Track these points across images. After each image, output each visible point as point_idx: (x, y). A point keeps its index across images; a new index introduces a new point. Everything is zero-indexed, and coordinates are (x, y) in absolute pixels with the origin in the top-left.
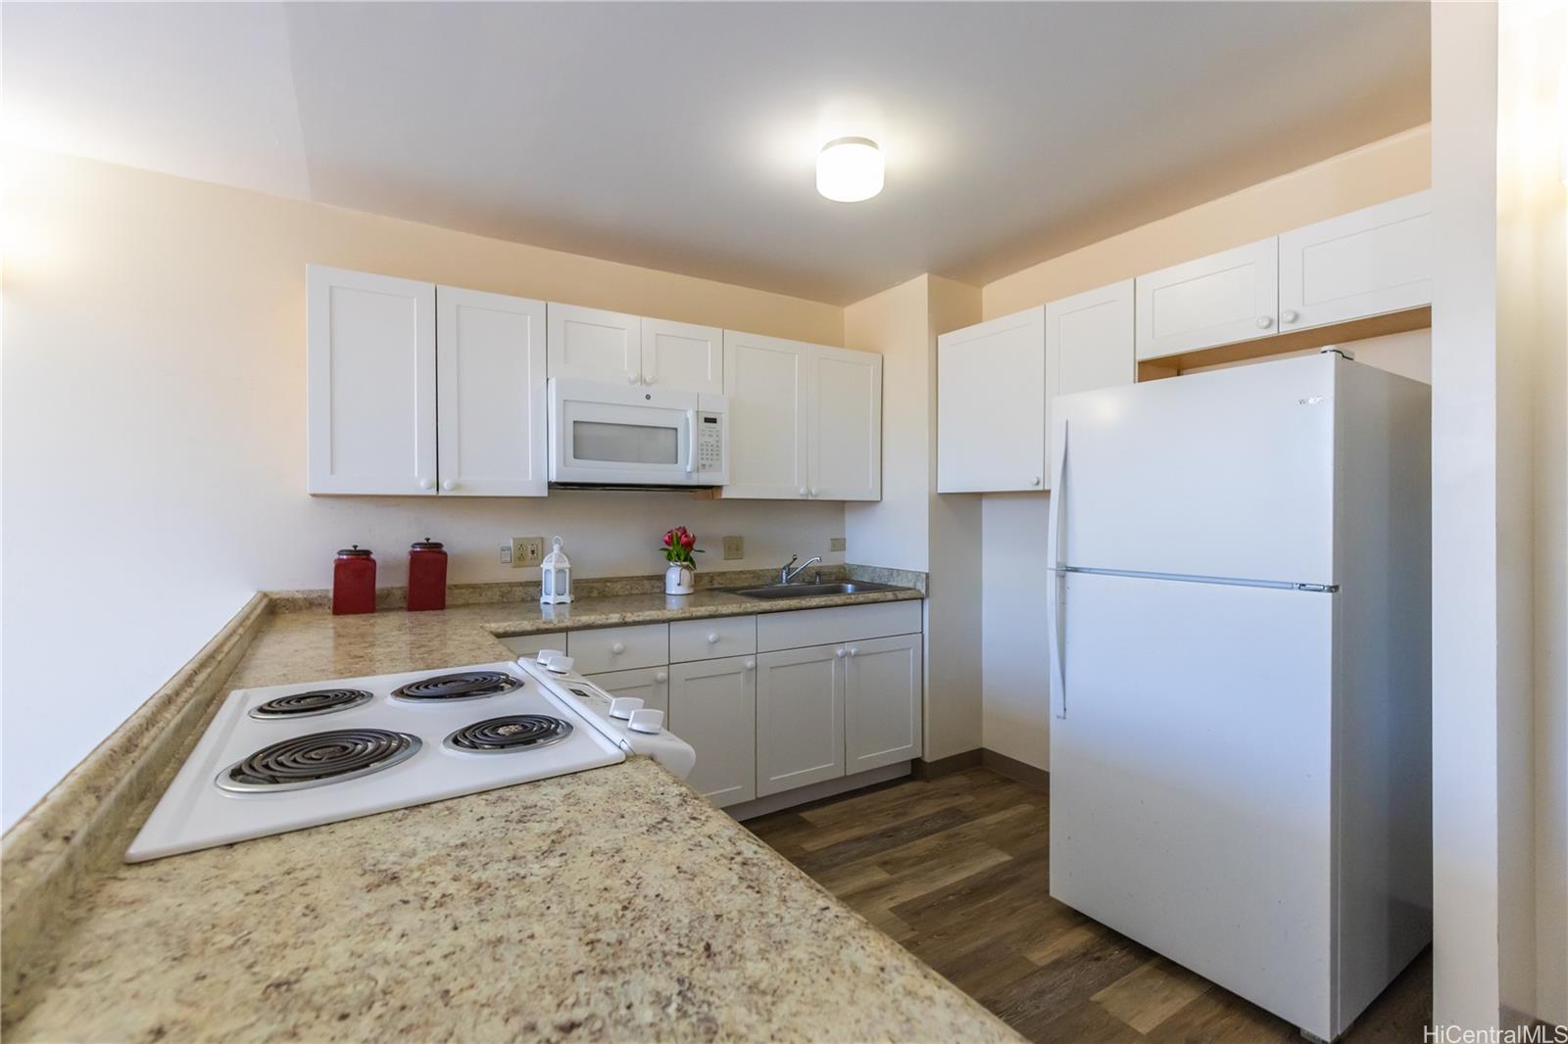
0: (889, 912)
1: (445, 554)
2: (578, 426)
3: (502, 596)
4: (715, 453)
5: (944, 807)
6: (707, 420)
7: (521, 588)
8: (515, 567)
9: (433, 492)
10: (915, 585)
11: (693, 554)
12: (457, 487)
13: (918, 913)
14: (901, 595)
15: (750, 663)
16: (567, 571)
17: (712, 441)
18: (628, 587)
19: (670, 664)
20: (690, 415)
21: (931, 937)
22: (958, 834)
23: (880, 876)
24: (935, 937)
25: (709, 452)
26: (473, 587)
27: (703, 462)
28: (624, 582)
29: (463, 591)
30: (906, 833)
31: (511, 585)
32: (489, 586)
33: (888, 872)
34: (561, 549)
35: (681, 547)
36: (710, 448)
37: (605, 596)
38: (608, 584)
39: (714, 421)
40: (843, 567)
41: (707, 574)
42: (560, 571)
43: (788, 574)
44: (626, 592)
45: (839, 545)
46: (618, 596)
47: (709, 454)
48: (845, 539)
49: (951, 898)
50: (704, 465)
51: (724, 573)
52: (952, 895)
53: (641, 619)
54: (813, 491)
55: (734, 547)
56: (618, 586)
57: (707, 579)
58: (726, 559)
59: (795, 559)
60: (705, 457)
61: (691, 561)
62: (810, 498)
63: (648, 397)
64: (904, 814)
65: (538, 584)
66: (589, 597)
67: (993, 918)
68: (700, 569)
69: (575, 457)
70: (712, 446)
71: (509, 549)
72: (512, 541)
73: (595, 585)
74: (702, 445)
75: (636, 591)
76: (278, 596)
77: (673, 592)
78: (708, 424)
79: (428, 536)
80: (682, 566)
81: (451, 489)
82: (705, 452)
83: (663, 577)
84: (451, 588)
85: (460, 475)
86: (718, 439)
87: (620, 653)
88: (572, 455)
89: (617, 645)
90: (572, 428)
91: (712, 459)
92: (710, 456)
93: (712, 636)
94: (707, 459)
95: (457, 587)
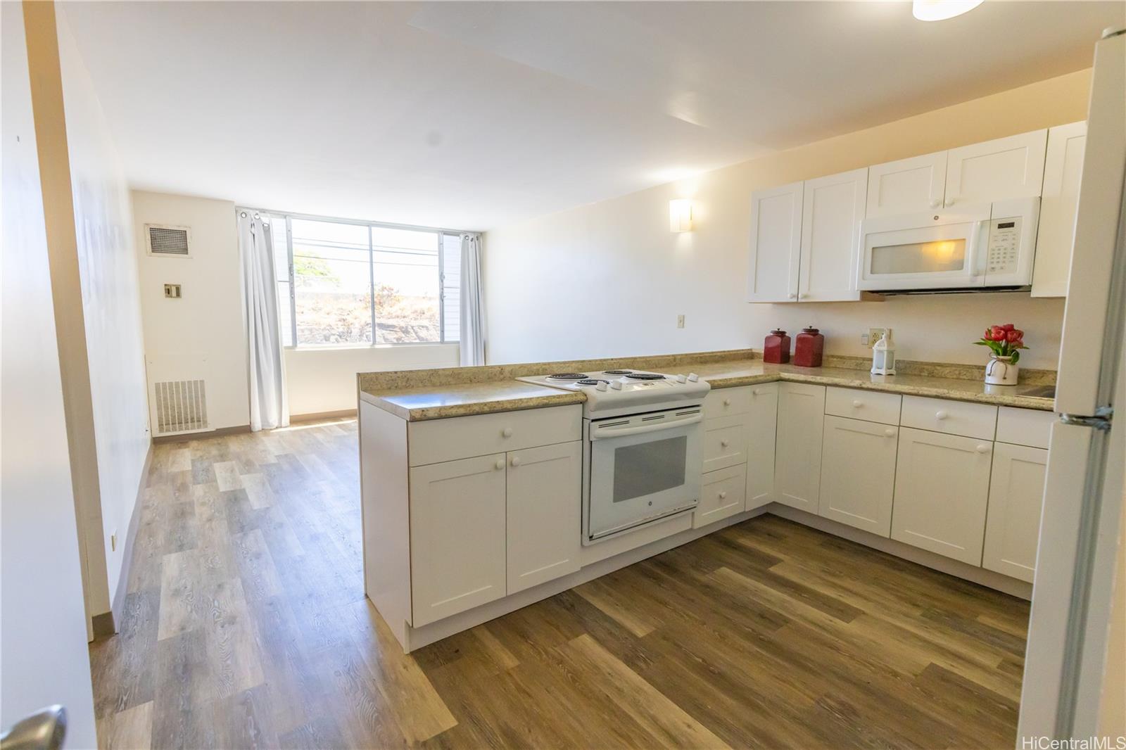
0: (928, 662)
1: (822, 337)
2: (875, 250)
4: (1008, 256)
6: (1002, 226)
8: (864, 348)
9: (795, 300)
11: (1019, 351)
12: (805, 297)
17: (1007, 244)
18: (957, 372)
19: (900, 426)
25: (1002, 256)
26: (842, 358)
27: (992, 265)
28: (954, 368)
29: (835, 359)
31: (862, 359)
32: (851, 358)
36: (1002, 251)
37: (933, 376)
38: (938, 368)
39: (1010, 225)
44: (955, 377)
46: (946, 378)
50: (993, 268)
53: (874, 387)
56: (947, 370)
60: (995, 260)
61: (1016, 356)
63: (937, 217)
65: (871, 362)
66: (920, 375)
68: (1025, 364)
69: (872, 273)
70: (1005, 249)
71: (866, 336)
72: (869, 330)
73: (925, 367)
74: (994, 250)
75: (965, 377)
76: (757, 351)
77: (989, 382)
78: (1001, 229)
79: (811, 325)
80: (1002, 361)
81: (802, 298)
82: (996, 256)
83: (984, 368)
84: (828, 356)
85: (809, 289)
86: (1013, 242)
87: (860, 407)
88: (869, 272)
89: (857, 402)
90: (871, 253)
91: (1004, 262)
92: (1001, 259)
93: (939, 413)
94: (998, 262)
95: (833, 356)
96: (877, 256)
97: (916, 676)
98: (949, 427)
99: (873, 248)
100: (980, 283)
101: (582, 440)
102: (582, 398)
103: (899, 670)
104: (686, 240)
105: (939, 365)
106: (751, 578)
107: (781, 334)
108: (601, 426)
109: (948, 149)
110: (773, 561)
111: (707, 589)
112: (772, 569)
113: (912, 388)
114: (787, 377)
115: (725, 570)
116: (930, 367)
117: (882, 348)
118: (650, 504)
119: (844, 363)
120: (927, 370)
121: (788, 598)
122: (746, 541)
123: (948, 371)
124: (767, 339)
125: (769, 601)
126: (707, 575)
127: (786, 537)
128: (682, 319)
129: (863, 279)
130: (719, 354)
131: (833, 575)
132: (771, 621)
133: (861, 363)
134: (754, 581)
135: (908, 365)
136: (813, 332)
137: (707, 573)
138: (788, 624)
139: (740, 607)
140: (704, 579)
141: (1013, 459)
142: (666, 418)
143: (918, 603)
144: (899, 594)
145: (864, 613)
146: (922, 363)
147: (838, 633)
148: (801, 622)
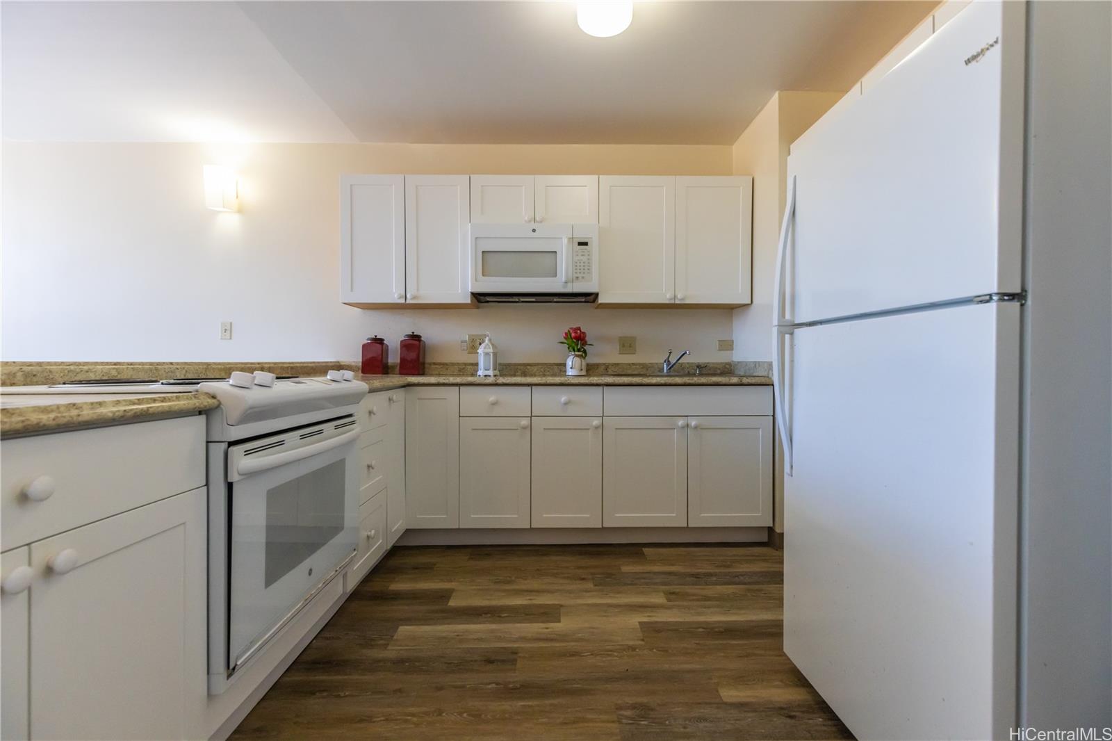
0: (637, 623)
1: (425, 343)
2: (486, 254)
3: (460, 371)
4: (586, 268)
5: (772, 569)
6: (580, 244)
7: (471, 367)
8: (469, 353)
9: (403, 301)
10: (768, 374)
11: (586, 347)
12: (414, 298)
13: (658, 631)
14: (745, 380)
15: (596, 422)
16: (492, 355)
17: (584, 259)
18: (542, 370)
19: (531, 416)
20: (565, 241)
21: (651, 650)
22: (762, 590)
23: (659, 599)
24: (655, 650)
25: (582, 268)
26: (444, 364)
27: (576, 275)
28: (540, 367)
29: (437, 366)
30: (715, 579)
31: (465, 364)
32: (453, 364)
33: (667, 599)
34: (490, 340)
35: (577, 341)
36: (582, 264)
38: (528, 367)
39: (586, 244)
40: (729, 364)
41: (604, 364)
42: (487, 354)
43: (668, 365)
44: (541, 373)
45: (727, 345)
46: (534, 375)
47: (582, 269)
48: (733, 341)
49: (701, 630)
50: (577, 278)
51: (618, 364)
52: (704, 628)
53: (508, 382)
54: (679, 296)
55: (627, 345)
57: (603, 367)
58: (620, 354)
59: (670, 353)
60: (578, 271)
61: (585, 352)
62: (677, 302)
63: (534, 231)
64: (728, 567)
65: (477, 364)
67: (722, 654)
68: (592, 359)
69: (483, 275)
70: (584, 263)
71: (465, 342)
72: (468, 336)
73: (519, 367)
74: (577, 262)
75: (548, 373)
77: (570, 374)
78: (580, 247)
79: (414, 330)
80: (578, 356)
81: (411, 299)
82: (578, 268)
83: (564, 365)
84: (430, 364)
85: (418, 290)
86: (589, 257)
87: (494, 404)
88: (481, 274)
89: (492, 399)
90: (481, 256)
91: (584, 273)
92: (582, 271)
93: (563, 399)
94: (580, 273)
95: (434, 364)
96: (488, 260)
97: (643, 640)
98: (572, 410)
99: (483, 252)
100: (569, 289)
101: (207, 485)
102: (209, 402)
103: (631, 643)
104: (229, 224)
105: (529, 365)
106: (441, 624)
107: (378, 341)
108: (248, 453)
109: (535, 174)
110: (444, 596)
111: (405, 664)
112: (452, 603)
113: (540, 379)
114: (416, 382)
115: (404, 630)
116: (522, 367)
117: (486, 350)
118: (310, 572)
119: (447, 369)
120: (520, 370)
121: (494, 626)
122: (401, 585)
123: (535, 369)
124: (365, 347)
125: (479, 640)
126: (390, 647)
127: (435, 565)
128: (228, 328)
129: (476, 280)
130: (310, 365)
131: (509, 582)
132: (503, 661)
133: (464, 369)
134: (446, 626)
135: (504, 367)
136: (416, 338)
137: (388, 644)
138: (520, 655)
139: (461, 665)
140: (391, 652)
141: (617, 429)
142: (325, 434)
143: (583, 577)
144: (566, 575)
145: (561, 606)
146: (516, 365)
147: (563, 637)
148: (529, 645)
